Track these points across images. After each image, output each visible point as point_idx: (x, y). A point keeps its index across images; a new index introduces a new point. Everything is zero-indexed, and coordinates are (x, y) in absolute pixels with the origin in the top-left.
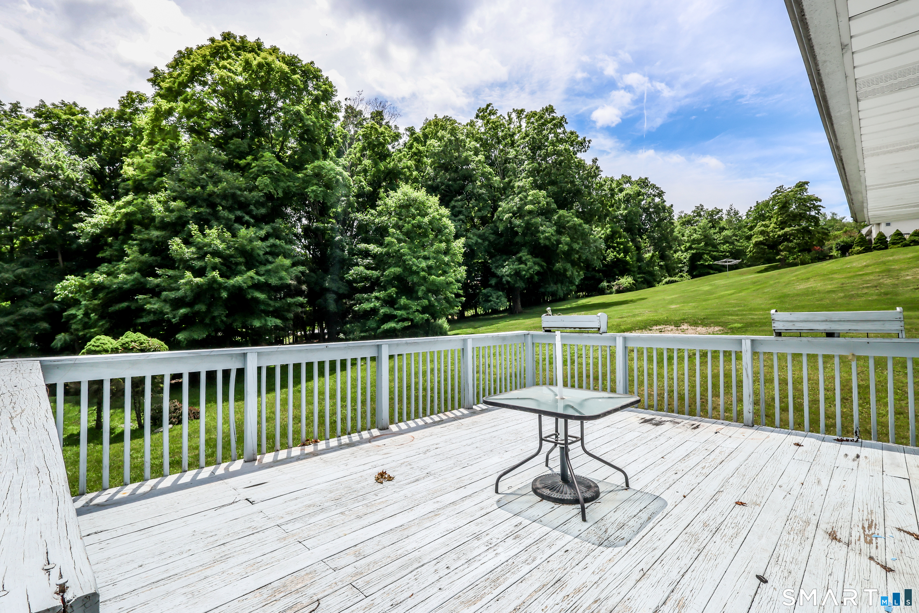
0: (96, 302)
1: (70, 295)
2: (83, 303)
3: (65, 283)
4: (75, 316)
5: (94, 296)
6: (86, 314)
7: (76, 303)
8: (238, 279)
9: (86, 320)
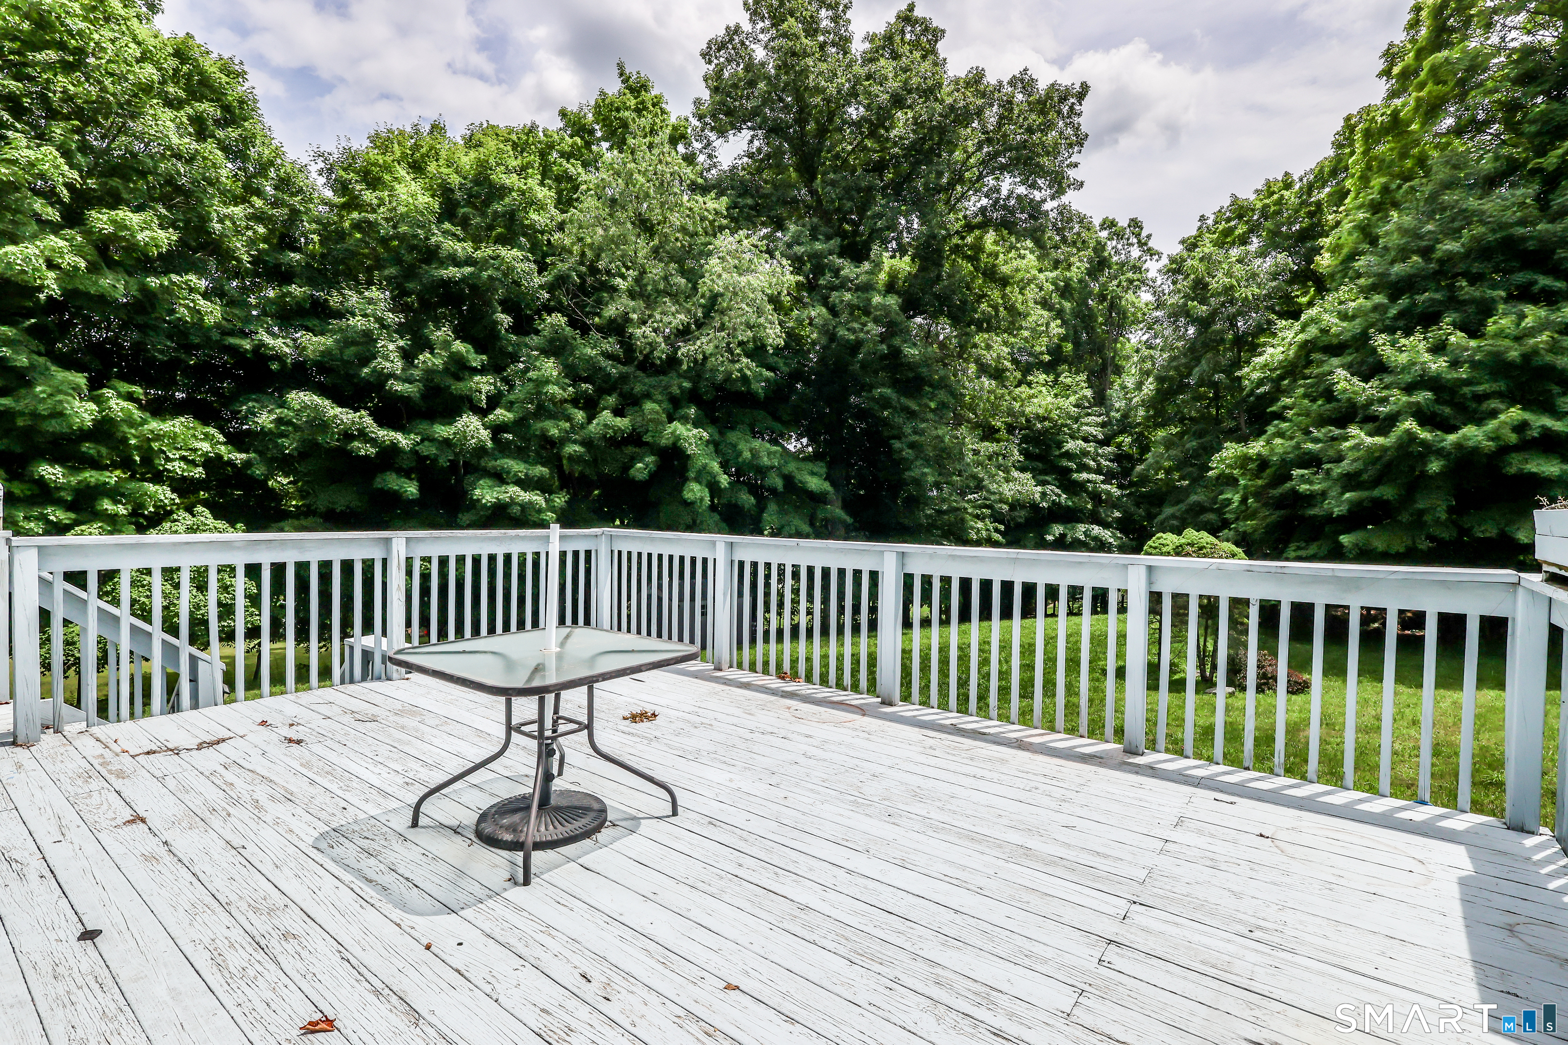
0: (1260, 482)
1: (1227, 471)
2: (1242, 482)
3: (1224, 453)
4: (1229, 502)
5: (1257, 474)
6: (1244, 500)
7: (1231, 481)
8: (1472, 434)
9: (1243, 508)
